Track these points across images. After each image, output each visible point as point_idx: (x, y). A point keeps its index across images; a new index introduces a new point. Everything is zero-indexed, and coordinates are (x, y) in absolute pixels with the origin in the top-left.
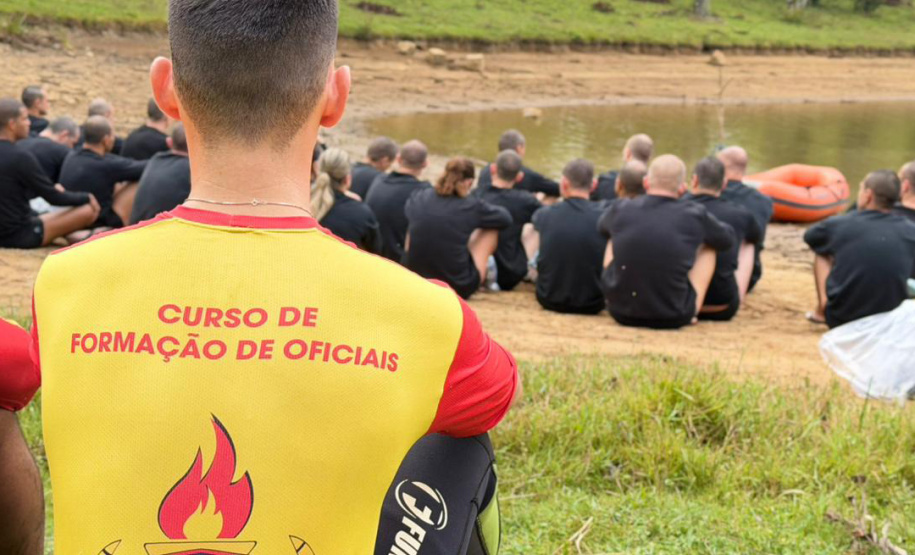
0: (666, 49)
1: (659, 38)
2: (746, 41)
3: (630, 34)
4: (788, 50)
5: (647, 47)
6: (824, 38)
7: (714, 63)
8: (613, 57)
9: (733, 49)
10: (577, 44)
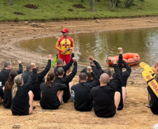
0: (86, 19)
1: (84, 17)
2: (103, 16)
3: (77, 16)
4: (112, 18)
5: (81, 19)
6: (120, 15)
7: (97, 22)
8: (74, 22)
9: (100, 18)
10: (66, 19)
